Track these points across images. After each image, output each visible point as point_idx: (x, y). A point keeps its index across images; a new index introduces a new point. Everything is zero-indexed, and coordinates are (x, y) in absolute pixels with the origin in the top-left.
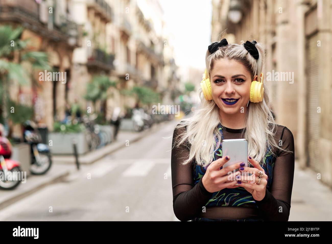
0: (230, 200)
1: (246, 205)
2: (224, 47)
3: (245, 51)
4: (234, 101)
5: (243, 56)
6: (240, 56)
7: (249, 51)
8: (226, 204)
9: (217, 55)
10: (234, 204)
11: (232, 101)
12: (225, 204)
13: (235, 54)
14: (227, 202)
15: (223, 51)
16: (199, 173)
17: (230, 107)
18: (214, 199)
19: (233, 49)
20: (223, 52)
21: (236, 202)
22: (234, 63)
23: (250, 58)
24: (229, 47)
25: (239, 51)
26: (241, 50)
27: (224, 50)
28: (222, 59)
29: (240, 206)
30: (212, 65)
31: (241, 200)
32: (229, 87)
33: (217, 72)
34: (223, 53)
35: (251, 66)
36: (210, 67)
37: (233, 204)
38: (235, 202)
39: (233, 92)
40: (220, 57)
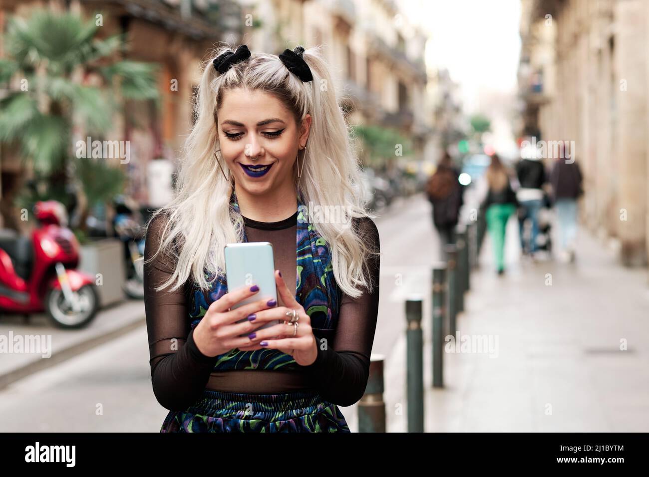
0: (259, 358)
1: (290, 368)
2: (243, 63)
3: (283, 71)
4: (263, 169)
5: (278, 82)
6: (272, 82)
7: (289, 70)
8: (253, 366)
9: (228, 79)
10: (268, 365)
11: (258, 170)
12: (250, 366)
13: (262, 79)
14: (255, 361)
15: (241, 72)
16: (201, 307)
17: (256, 181)
18: (229, 356)
19: (259, 69)
20: (239, 75)
21: (273, 361)
22: (261, 96)
23: (294, 84)
24: (252, 62)
25: (270, 71)
26: (275, 69)
27: (242, 71)
28: (237, 90)
29: (279, 370)
30: (220, 98)
31: (281, 359)
32: (251, 145)
33: (228, 114)
34: (240, 77)
35: (294, 99)
36: (215, 102)
37: (266, 365)
38: (270, 363)
39: (260, 153)
40: (234, 85)
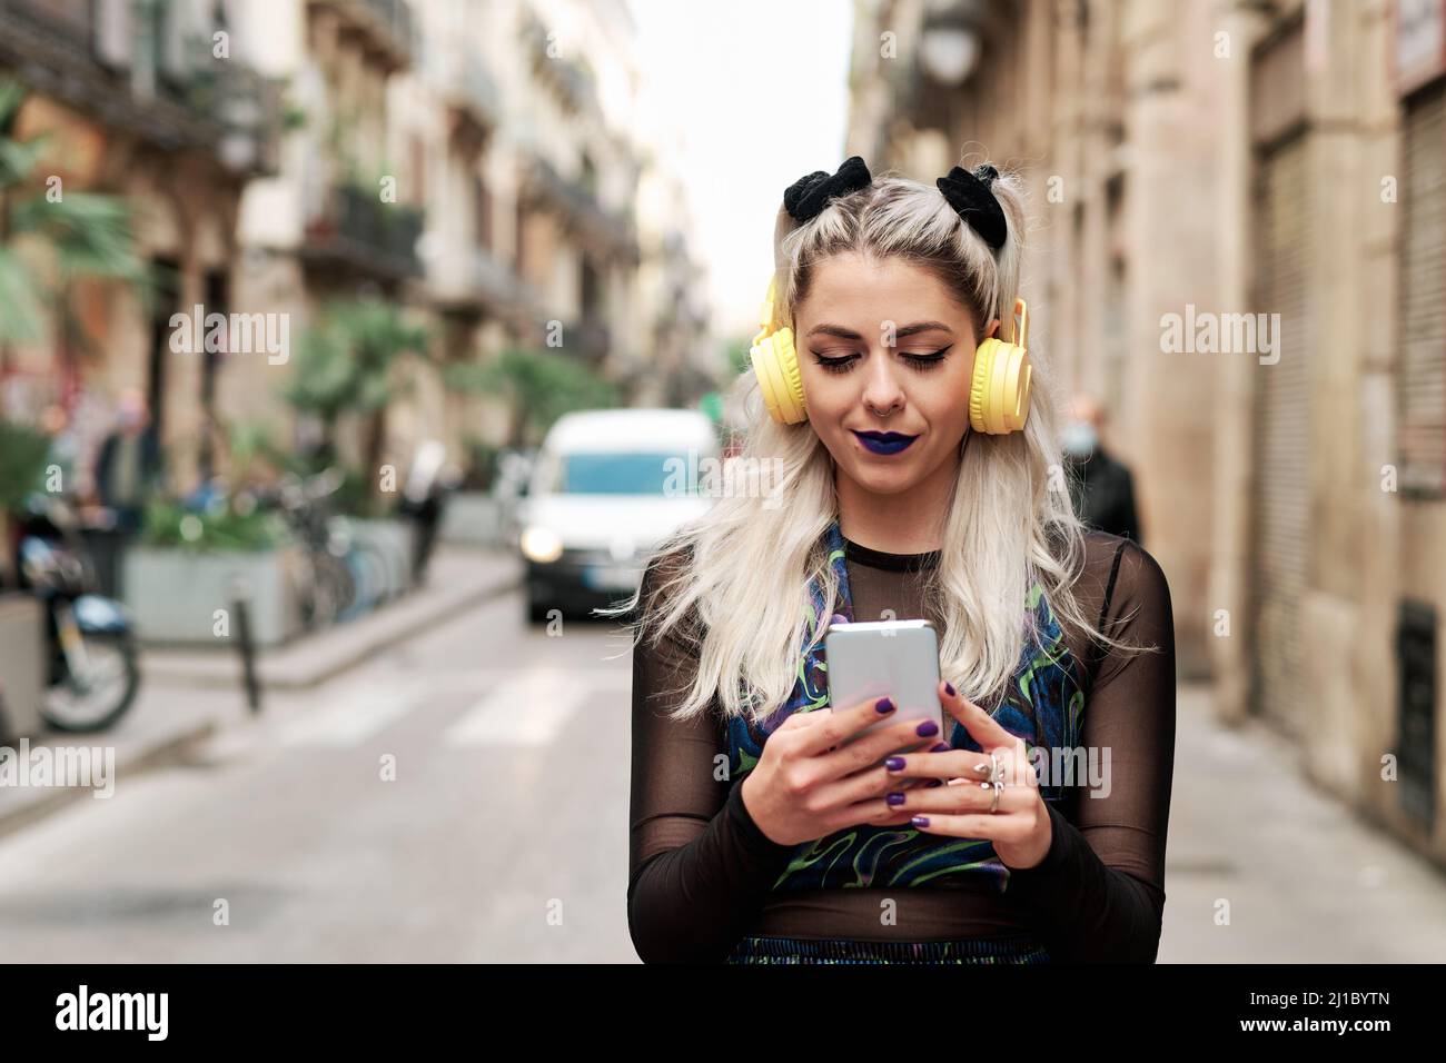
0: (876, 861)
1: (948, 884)
2: (855, 197)
3: (947, 215)
5: (937, 241)
6: (925, 240)
7: (963, 216)
8: (861, 880)
9: (823, 232)
10: (895, 879)
12: (855, 880)
13: (903, 232)
14: (865, 869)
15: (851, 215)
16: (741, 750)
17: (882, 463)
18: (807, 860)
19: (896, 209)
20: (850, 224)
21: (906, 868)
22: (900, 272)
23: (971, 246)
24: (878, 195)
25: (920, 216)
26: (928, 212)
27: (856, 213)
28: (846, 257)
29: (924, 888)
30: (804, 278)
31: (923, 863)
32: (881, 379)
33: (826, 312)
34: (852, 228)
35: (973, 280)
36: (792, 285)
37: (892, 879)
38: (901, 872)
39: (897, 400)
40: (837, 245)
